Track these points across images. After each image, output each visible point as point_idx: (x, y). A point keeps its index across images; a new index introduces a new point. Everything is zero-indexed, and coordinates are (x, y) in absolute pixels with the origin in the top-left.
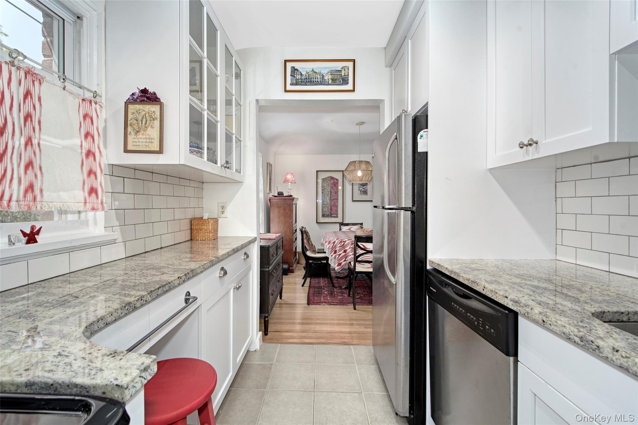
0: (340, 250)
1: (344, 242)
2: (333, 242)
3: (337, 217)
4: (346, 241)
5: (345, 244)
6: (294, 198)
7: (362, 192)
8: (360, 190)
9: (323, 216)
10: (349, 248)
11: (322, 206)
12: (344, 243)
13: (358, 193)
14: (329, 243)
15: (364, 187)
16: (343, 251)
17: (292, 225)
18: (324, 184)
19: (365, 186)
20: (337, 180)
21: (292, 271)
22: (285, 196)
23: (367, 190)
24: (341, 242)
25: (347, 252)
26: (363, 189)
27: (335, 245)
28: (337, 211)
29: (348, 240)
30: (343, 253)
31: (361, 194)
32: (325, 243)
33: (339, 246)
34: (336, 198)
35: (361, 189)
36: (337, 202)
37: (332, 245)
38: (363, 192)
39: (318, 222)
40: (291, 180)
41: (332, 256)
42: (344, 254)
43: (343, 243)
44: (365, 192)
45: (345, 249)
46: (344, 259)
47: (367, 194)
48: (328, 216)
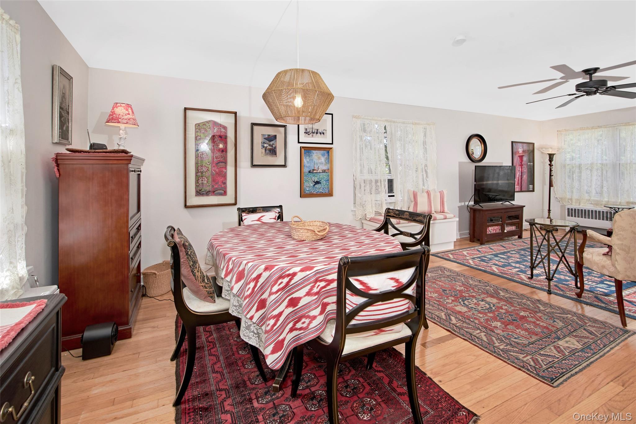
0: (278, 303)
1: (289, 275)
2: (254, 275)
3: (225, 193)
4: (294, 274)
5: (293, 282)
6: (132, 156)
7: (267, 151)
8: (264, 147)
9: (199, 193)
10: (308, 294)
11: (196, 175)
12: (290, 280)
13: (262, 153)
14: (240, 276)
15: (271, 143)
16: (285, 303)
17: (127, 222)
18: (199, 134)
19: (272, 140)
20: (225, 128)
21: (127, 335)
22: (110, 152)
23: (275, 148)
24: (281, 277)
25: (300, 305)
26: (270, 145)
27: (259, 284)
28: (225, 183)
29: (302, 271)
30: (287, 307)
31: (266, 154)
32: (226, 275)
33: (275, 289)
34: (224, 161)
35: (265, 145)
36: (226, 168)
37: (252, 285)
38: (270, 150)
39: (188, 204)
40: (125, 117)
41: (251, 318)
42: (290, 309)
43: (286, 280)
44: (273, 152)
45: (294, 296)
46: (291, 325)
47: (276, 154)
48: (207, 193)
